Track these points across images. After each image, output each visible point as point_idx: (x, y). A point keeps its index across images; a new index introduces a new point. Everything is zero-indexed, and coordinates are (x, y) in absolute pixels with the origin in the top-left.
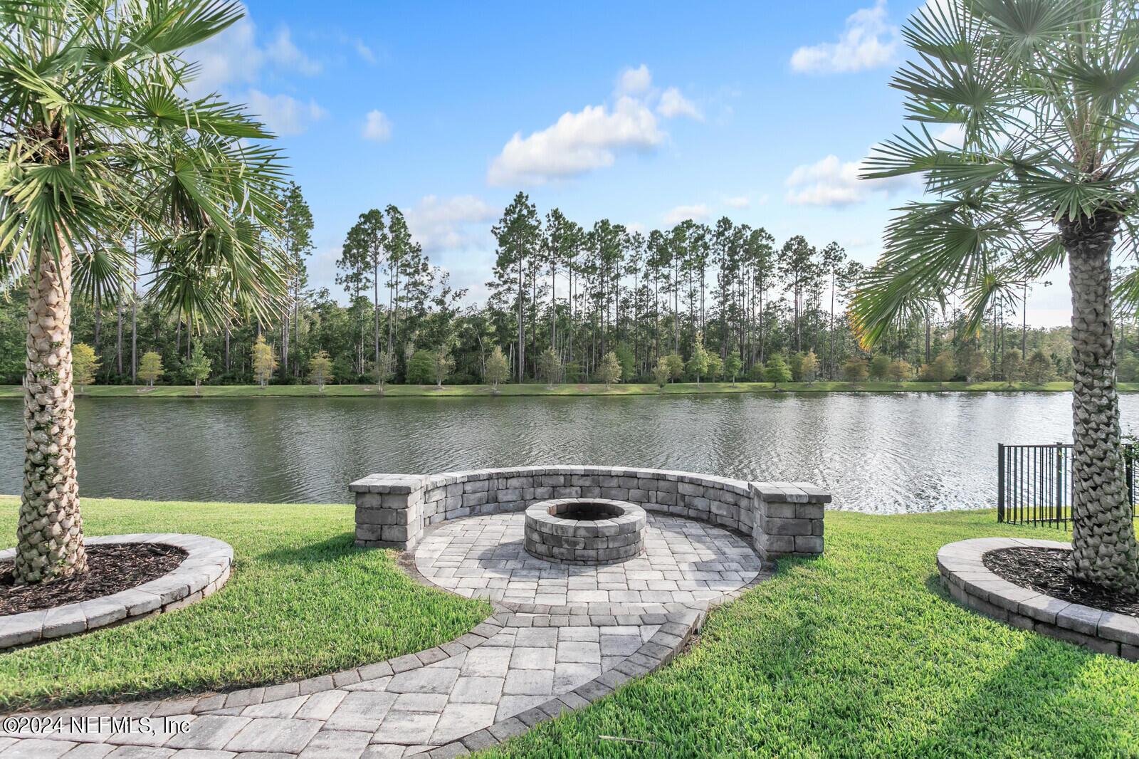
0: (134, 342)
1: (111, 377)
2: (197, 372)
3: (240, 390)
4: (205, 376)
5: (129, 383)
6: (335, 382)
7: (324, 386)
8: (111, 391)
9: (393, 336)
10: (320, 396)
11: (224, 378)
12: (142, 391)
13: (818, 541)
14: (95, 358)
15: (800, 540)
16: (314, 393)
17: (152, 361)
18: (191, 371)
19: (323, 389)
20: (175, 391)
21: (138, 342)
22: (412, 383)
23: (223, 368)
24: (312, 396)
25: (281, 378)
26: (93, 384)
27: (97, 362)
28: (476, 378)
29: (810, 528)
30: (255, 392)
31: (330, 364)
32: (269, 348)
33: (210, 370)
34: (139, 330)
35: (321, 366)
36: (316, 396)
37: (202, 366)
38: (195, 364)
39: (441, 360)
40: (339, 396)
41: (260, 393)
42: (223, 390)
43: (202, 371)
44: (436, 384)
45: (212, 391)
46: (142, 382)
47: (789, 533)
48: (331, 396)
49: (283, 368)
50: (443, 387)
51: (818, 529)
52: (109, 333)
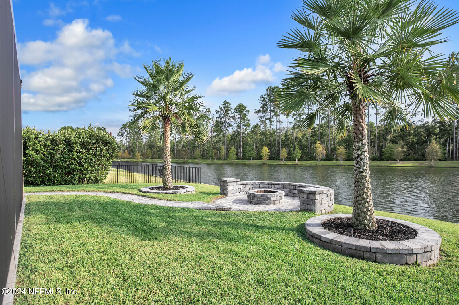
0: (280, 145)
1: (274, 157)
2: (297, 156)
3: (311, 162)
4: (299, 157)
5: (279, 160)
6: (347, 160)
7: (342, 161)
8: (273, 162)
9: (377, 138)
10: (340, 165)
11: (308, 158)
12: (281, 162)
13: (313, 207)
14: (268, 151)
15: (308, 206)
16: (339, 164)
17: (284, 152)
18: (294, 155)
19: (342, 162)
20: (290, 163)
21: (281, 145)
22: (386, 160)
23: (308, 154)
24: (337, 165)
25: (328, 158)
26: (268, 160)
27: (268, 153)
28: (423, 157)
29: (311, 202)
30: (316, 163)
31: (345, 152)
32: (321, 146)
33: (301, 155)
34: (282, 141)
35: (341, 152)
36: (339, 165)
37: (298, 153)
38: (296, 152)
39: (400, 148)
40: (349, 166)
41: (318, 163)
42: (305, 162)
43: (298, 155)
44: (397, 161)
45: (302, 163)
46: (282, 160)
47: (306, 203)
48: (345, 165)
49: (328, 153)
50: (401, 162)
51: (313, 203)
52: (274, 142)
